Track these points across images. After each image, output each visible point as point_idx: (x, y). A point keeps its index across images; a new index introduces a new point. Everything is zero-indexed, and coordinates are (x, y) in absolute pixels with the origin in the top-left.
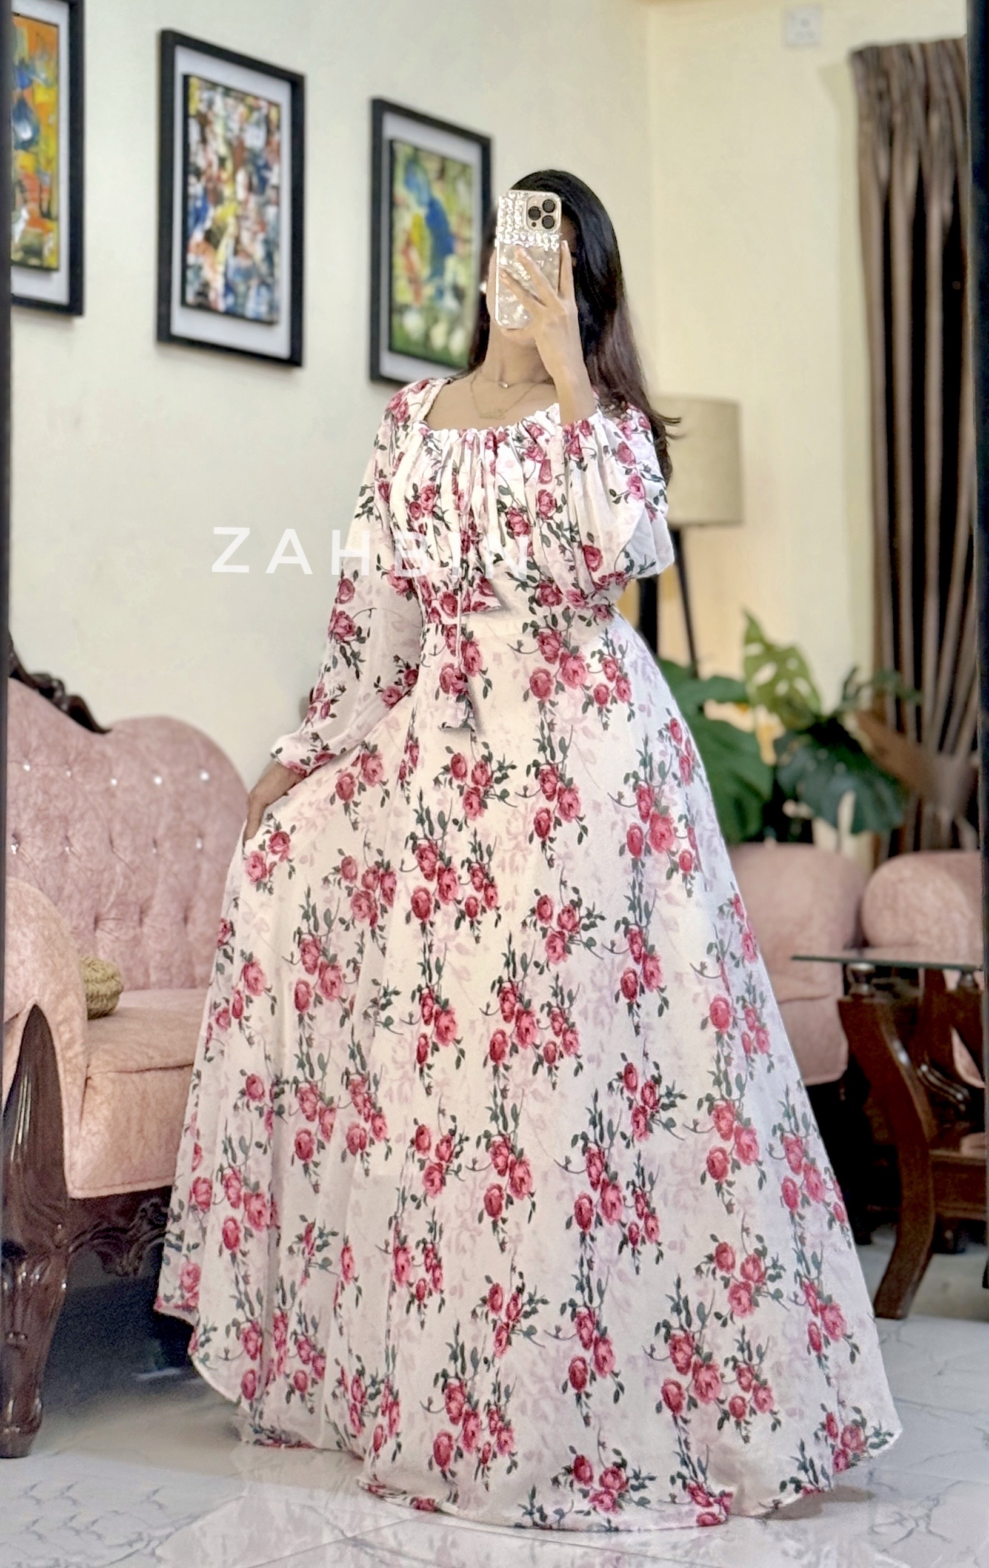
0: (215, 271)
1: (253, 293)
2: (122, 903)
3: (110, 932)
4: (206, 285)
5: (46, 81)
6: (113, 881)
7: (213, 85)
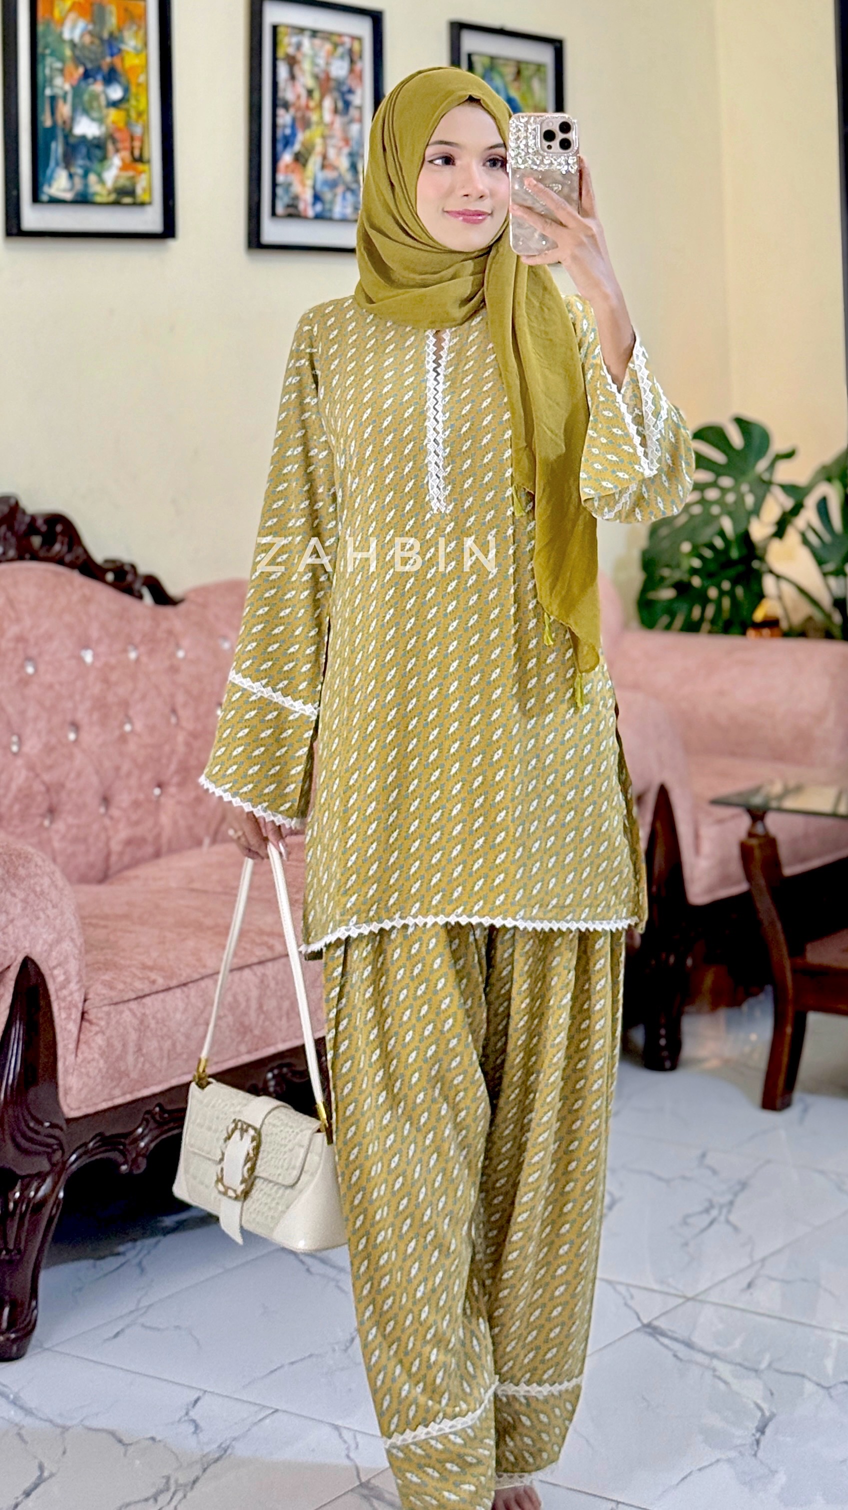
0: (303, 184)
1: (339, 199)
3: (173, 796)
4: (295, 198)
5: (135, 48)
6: (173, 752)
7: (302, 30)
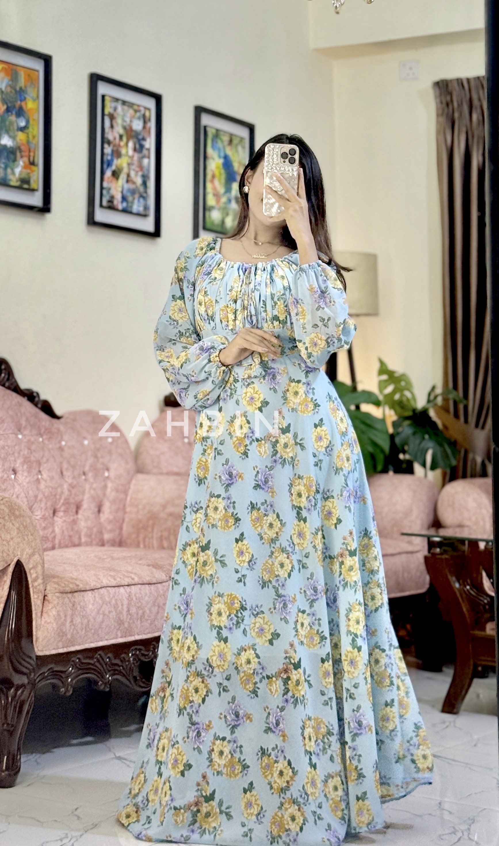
0: (117, 190)
1: (136, 201)
2: (68, 503)
3: (61, 518)
4: (112, 197)
5: (32, 97)
6: (62, 493)
7: (117, 100)
